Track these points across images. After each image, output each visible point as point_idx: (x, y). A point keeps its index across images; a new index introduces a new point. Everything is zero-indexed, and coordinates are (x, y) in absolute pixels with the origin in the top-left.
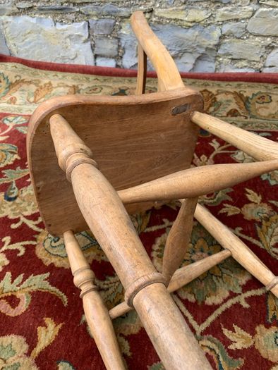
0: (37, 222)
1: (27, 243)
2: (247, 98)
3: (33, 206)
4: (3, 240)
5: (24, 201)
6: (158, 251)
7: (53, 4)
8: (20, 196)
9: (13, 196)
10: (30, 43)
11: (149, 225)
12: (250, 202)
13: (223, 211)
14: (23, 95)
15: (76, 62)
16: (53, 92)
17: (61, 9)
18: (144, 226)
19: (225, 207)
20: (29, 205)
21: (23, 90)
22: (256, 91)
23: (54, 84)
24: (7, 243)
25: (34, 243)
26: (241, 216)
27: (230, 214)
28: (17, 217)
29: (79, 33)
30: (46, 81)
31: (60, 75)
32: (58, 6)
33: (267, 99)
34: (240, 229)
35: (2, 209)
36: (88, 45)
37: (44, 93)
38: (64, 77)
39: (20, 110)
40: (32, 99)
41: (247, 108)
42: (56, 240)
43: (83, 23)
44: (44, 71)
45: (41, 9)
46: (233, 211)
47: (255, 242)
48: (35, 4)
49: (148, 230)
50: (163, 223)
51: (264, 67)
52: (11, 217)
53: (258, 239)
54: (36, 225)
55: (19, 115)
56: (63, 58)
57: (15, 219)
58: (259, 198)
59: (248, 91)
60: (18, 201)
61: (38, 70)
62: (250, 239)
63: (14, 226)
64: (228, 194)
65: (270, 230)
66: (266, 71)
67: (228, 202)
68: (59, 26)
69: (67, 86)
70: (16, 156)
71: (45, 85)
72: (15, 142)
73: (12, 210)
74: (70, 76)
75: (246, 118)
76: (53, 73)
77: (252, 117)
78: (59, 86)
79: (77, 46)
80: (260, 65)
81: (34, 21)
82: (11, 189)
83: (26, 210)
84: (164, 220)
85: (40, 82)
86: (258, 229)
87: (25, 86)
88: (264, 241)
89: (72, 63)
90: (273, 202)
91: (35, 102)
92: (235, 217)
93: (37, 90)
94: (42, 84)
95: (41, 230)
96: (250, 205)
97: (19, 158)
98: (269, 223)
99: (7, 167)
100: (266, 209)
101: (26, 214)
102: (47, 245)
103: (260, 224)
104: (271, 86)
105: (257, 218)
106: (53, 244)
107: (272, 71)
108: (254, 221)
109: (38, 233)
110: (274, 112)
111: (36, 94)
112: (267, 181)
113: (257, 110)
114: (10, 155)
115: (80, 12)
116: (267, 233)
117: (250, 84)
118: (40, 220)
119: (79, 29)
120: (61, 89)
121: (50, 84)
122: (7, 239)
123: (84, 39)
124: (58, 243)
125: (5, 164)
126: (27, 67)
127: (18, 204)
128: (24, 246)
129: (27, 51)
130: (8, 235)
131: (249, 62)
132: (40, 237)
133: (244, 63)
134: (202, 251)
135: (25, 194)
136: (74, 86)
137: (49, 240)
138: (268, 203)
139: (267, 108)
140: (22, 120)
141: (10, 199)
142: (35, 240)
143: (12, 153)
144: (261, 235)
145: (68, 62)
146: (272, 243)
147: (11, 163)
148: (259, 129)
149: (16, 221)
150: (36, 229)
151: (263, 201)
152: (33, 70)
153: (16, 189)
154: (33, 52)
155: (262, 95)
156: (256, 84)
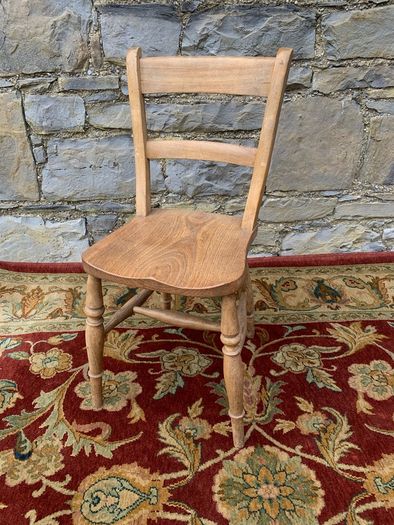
0: (65, 483)
1: (59, 514)
2: (271, 286)
3: (55, 461)
4: (27, 516)
5: (42, 456)
6: (219, 493)
7: (44, 203)
8: (35, 450)
9: (26, 452)
10: (11, 243)
11: (203, 461)
12: (302, 413)
13: (277, 428)
14: (6, 308)
15: (70, 260)
16: (45, 300)
17: (53, 208)
18: (197, 464)
19: (278, 423)
20: (50, 461)
21: (5, 302)
22: (279, 277)
23: (45, 288)
24: (33, 520)
25: (68, 512)
26: (297, 430)
27: (286, 431)
28: (38, 480)
29: (74, 231)
30: (34, 286)
31: (51, 277)
32: (50, 205)
33: (292, 286)
34: (300, 447)
35: (16, 473)
36: (86, 241)
37: (34, 302)
38: (56, 279)
39: (7, 329)
40: (19, 313)
41: (273, 298)
42: (95, 501)
43: (79, 220)
44: (30, 274)
45: (28, 209)
46: (288, 427)
47: (318, 460)
48: (21, 204)
49: (203, 467)
50: (217, 455)
51: (282, 250)
52: (30, 482)
53: (322, 457)
54: (65, 487)
55: (8, 337)
56: (54, 257)
57: (36, 484)
58: (311, 406)
59: (271, 277)
60: (34, 457)
61: (22, 274)
62: (313, 458)
63: (36, 494)
64: (278, 406)
65: (330, 443)
66: (284, 254)
67: (280, 416)
68: (49, 224)
69: (62, 290)
70: (17, 395)
71: (33, 291)
72: (11, 375)
73: (29, 472)
74: (64, 277)
75: (276, 310)
76: (42, 275)
77: (282, 308)
78: (51, 292)
79: (72, 243)
80: (277, 250)
81: (19, 220)
82: (21, 443)
83: (47, 469)
84: (218, 451)
85: (25, 288)
86: (318, 443)
87: (6, 296)
88: (327, 458)
89: (65, 261)
90: (326, 408)
91: (24, 316)
92: (291, 433)
93: (24, 299)
94: (29, 291)
95: (73, 493)
96: (304, 416)
97: (21, 397)
98: (327, 434)
99: (8, 412)
100: (321, 418)
101: (48, 473)
102: (86, 511)
103: (319, 438)
104: (292, 269)
105: (315, 431)
106: (94, 509)
107: (290, 253)
108: (312, 434)
109: (70, 497)
110: (302, 301)
111: (23, 305)
112: (313, 383)
113: (284, 299)
114: (9, 395)
115: (76, 210)
116: (328, 447)
117: (270, 269)
118: (69, 478)
119: (74, 227)
120: (55, 295)
121: (39, 289)
122: (31, 514)
123: (80, 236)
124: (99, 506)
125: (5, 408)
126: (7, 272)
127: (35, 463)
128: (57, 519)
129: (7, 252)
130: (31, 509)
131: (265, 247)
132: (74, 503)
133: (260, 249)
134: (267, 483)
135: (40, 446)
136: (70, 289)
137: (87, 505)
138: (321, 410)
139: (295, 296)
140: (12, 343)
141: (23, 458)
142: (68, 507)
143: (10, 391)
144: (323, 452)
145: (59, 261)
146: (336, 458)
147: (12, 405)
148: (292, 322)
149: (38, 485)
150: (66, 492)
151: (315, 409)
152: (15, 274)
153: (28, 441)
154: (15, 252)
155: (285, 281)
156: (276, 269)
